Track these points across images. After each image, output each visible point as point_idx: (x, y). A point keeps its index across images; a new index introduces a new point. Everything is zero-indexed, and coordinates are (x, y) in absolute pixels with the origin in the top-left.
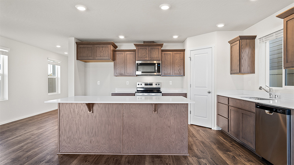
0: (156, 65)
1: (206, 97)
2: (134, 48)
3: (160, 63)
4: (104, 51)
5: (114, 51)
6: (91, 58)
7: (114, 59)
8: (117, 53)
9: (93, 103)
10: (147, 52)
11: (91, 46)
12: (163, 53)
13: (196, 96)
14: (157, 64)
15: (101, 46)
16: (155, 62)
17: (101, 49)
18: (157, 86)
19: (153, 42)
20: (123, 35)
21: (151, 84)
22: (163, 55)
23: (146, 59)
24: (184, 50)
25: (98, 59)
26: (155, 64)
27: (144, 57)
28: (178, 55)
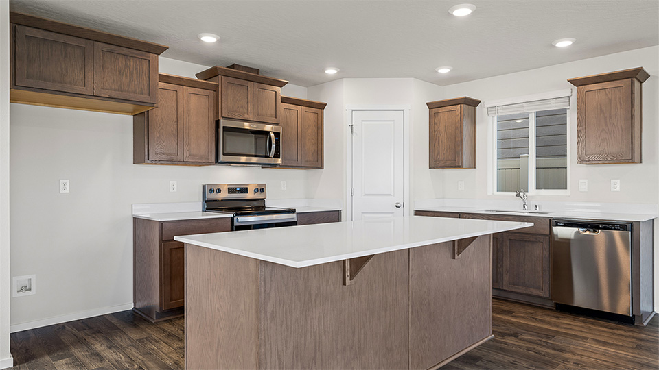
0: (272, 136)
1: (390, 215)
3: (279, 133)
4: (131, 73)
6: (79, 89)
11: (82, 43)
12: (283, 105)
13: (366, 215)
14: (274, 133)
15: (125, 50)
16: (268, 128)
17: (122, 61)
18: (258, 196)
21: (244, 190)
22: (282, 111)
23: (246, 116)
24: (322, 106)
25: (110, 98)
26: (267, 133)
27: (241, 109)
28: (312, 116)
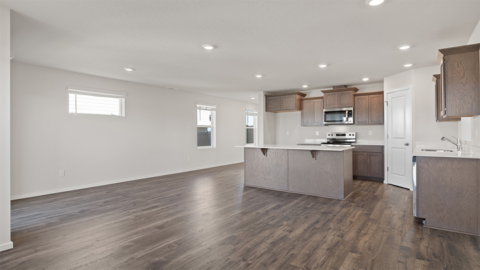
0: (347, 112)
1: (404, 150)
2: (322, 95)
3: (351, 111)
4: (289, 102)
5: (301, 100)
6: (278, 109)
7: (301, 108)
8: (304, 101)
9: (266, 149)
10: (336, 98)
11: (278, 97)
12: (356, 97)
13: (394, 149)
14: (349, 111)
15: (288, 96)
16: (345, 109)
17: (287, 99)
19: (346, 86)
20: (306, 85)
21: (344, 135)
22: (356, 100)
23: (335, 106)
24: (382, 93)
25: (284, 110)
26: (345, 111)
27: (332, 104)
28: (376, 98)
